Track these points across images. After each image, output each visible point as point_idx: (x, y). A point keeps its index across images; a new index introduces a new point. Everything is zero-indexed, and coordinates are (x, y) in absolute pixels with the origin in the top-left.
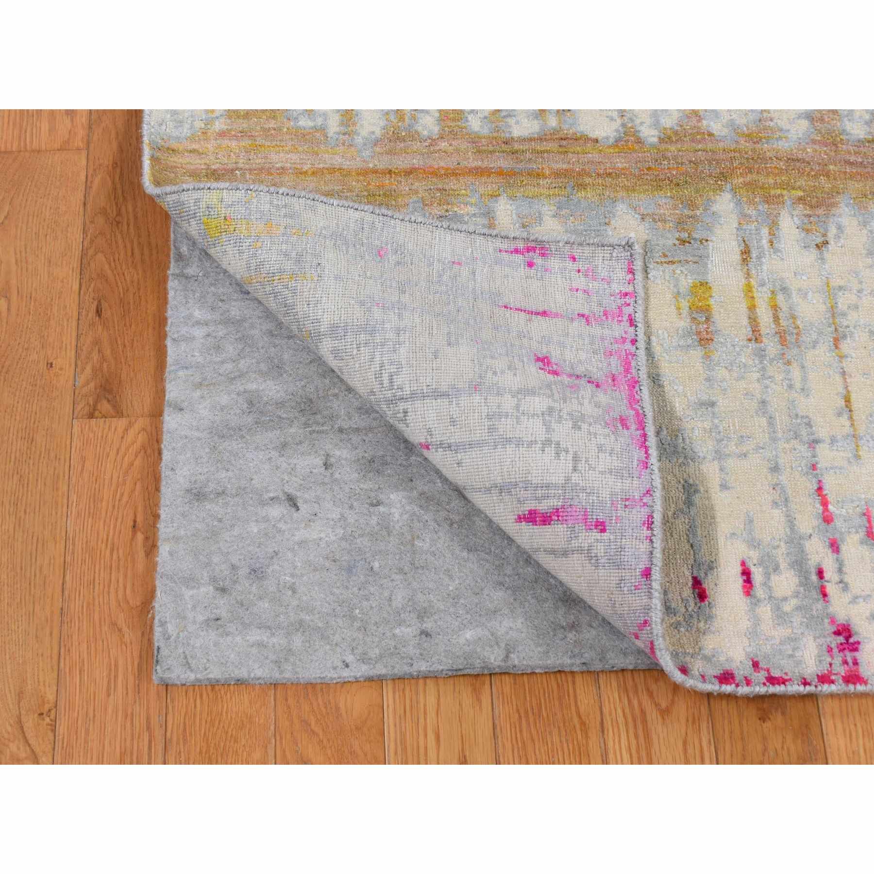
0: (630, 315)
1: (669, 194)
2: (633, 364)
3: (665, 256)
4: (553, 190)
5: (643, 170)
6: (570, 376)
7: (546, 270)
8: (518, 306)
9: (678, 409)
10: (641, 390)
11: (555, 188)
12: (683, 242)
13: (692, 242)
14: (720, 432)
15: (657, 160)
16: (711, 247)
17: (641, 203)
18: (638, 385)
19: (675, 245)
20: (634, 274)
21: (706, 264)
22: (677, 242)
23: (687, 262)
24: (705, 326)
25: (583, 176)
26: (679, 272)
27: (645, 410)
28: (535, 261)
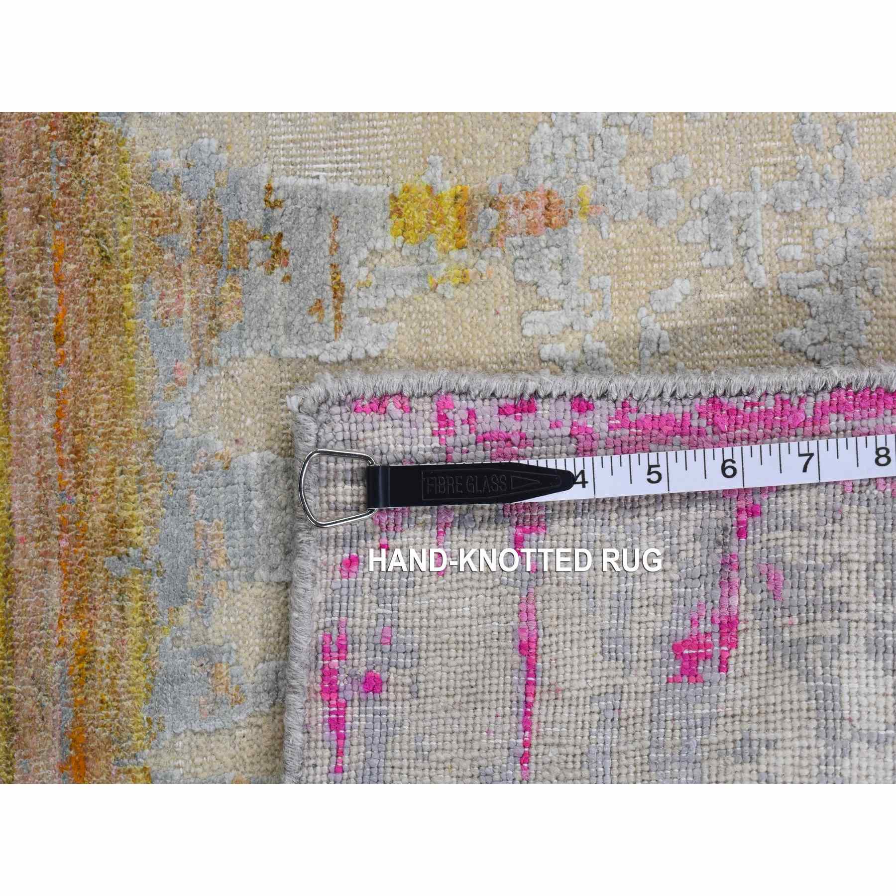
0: (502, 411)
1: (134, 287)
2: (654, 409)
3: (318, 306)
4: (128, 614)
5: (62, 356)
6: (727, 584)
7: (386, 640)
8: (513, 723)
9: (733, 295)
10: (740, 393)
11: (122, 609)
12: (278, 255)
13: (276, 229)
14: (792, 191)
15: (32, 314)
16: (290, 180)
17: (162, 366)
18: (725, 400)
19: (287, 278)
20: (385, 396)
21: (338, 195)
22: (279, 273)
23: (335, 247)
24: (511, 210)
25: (85, 529)
26: (364, 271)
27: (818, 386)
28: (362, 671)
